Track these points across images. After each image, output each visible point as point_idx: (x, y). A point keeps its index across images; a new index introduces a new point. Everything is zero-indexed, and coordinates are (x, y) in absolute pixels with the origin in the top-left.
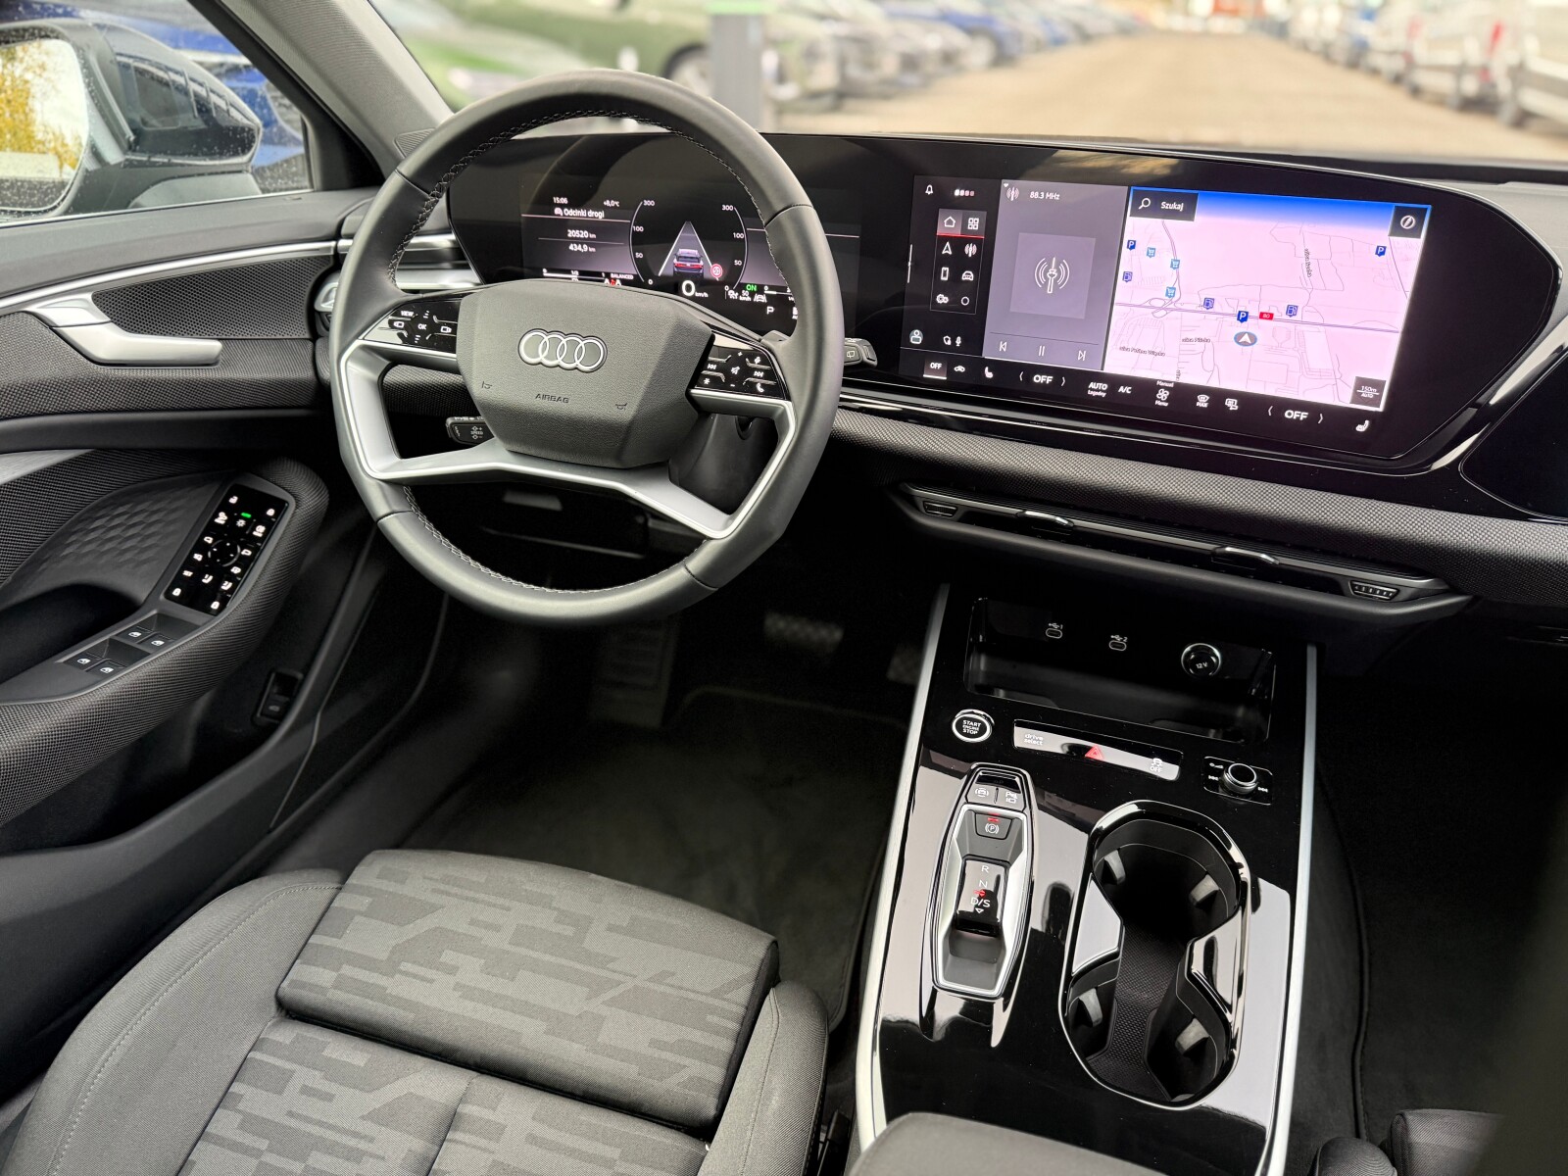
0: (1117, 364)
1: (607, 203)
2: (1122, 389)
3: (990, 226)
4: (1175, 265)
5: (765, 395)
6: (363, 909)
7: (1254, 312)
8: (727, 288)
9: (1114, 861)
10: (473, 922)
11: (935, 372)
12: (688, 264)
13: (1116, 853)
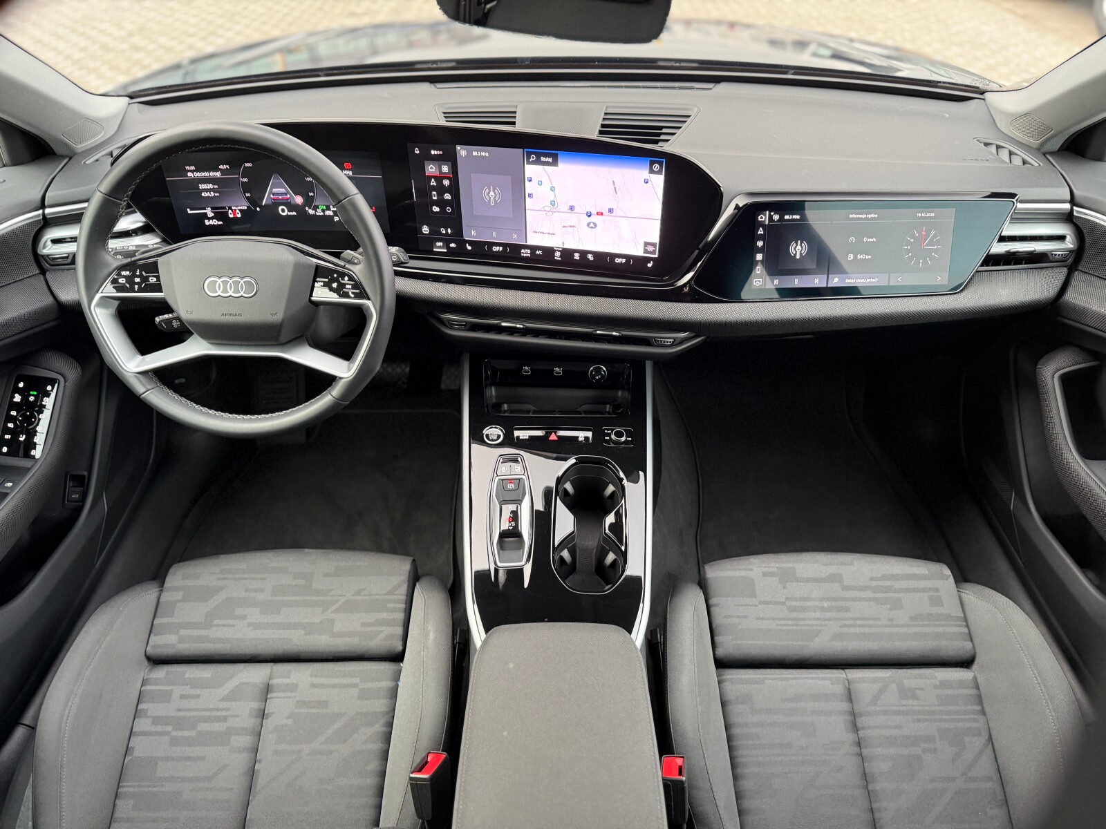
0: (533, 240)
1: (221, 167)
2: (537, 252)
3: (454, 169)
4: (553, 189)
5: (355, 298)
6: (180, 598)
7: (594, 212)
8: (307, 208)
9: (568, 486)
10: (247, 590)
11: (440, 247)
12: (280, 197)
13: (569, 483)
